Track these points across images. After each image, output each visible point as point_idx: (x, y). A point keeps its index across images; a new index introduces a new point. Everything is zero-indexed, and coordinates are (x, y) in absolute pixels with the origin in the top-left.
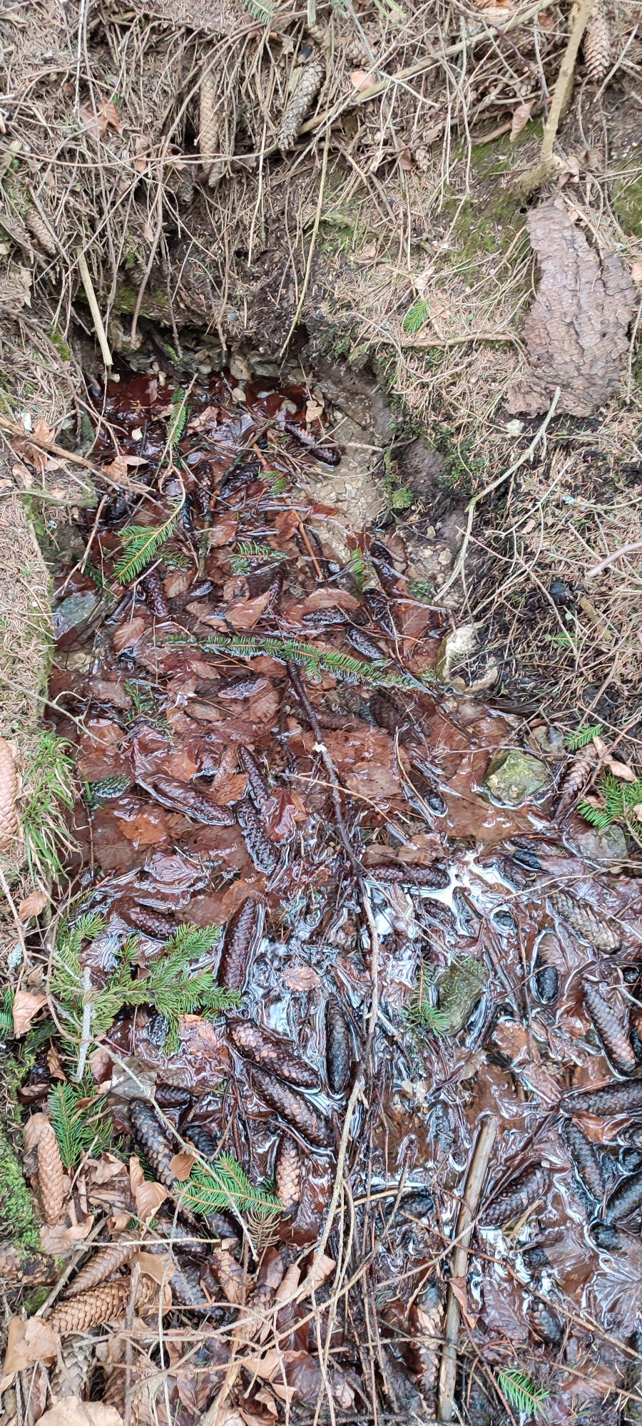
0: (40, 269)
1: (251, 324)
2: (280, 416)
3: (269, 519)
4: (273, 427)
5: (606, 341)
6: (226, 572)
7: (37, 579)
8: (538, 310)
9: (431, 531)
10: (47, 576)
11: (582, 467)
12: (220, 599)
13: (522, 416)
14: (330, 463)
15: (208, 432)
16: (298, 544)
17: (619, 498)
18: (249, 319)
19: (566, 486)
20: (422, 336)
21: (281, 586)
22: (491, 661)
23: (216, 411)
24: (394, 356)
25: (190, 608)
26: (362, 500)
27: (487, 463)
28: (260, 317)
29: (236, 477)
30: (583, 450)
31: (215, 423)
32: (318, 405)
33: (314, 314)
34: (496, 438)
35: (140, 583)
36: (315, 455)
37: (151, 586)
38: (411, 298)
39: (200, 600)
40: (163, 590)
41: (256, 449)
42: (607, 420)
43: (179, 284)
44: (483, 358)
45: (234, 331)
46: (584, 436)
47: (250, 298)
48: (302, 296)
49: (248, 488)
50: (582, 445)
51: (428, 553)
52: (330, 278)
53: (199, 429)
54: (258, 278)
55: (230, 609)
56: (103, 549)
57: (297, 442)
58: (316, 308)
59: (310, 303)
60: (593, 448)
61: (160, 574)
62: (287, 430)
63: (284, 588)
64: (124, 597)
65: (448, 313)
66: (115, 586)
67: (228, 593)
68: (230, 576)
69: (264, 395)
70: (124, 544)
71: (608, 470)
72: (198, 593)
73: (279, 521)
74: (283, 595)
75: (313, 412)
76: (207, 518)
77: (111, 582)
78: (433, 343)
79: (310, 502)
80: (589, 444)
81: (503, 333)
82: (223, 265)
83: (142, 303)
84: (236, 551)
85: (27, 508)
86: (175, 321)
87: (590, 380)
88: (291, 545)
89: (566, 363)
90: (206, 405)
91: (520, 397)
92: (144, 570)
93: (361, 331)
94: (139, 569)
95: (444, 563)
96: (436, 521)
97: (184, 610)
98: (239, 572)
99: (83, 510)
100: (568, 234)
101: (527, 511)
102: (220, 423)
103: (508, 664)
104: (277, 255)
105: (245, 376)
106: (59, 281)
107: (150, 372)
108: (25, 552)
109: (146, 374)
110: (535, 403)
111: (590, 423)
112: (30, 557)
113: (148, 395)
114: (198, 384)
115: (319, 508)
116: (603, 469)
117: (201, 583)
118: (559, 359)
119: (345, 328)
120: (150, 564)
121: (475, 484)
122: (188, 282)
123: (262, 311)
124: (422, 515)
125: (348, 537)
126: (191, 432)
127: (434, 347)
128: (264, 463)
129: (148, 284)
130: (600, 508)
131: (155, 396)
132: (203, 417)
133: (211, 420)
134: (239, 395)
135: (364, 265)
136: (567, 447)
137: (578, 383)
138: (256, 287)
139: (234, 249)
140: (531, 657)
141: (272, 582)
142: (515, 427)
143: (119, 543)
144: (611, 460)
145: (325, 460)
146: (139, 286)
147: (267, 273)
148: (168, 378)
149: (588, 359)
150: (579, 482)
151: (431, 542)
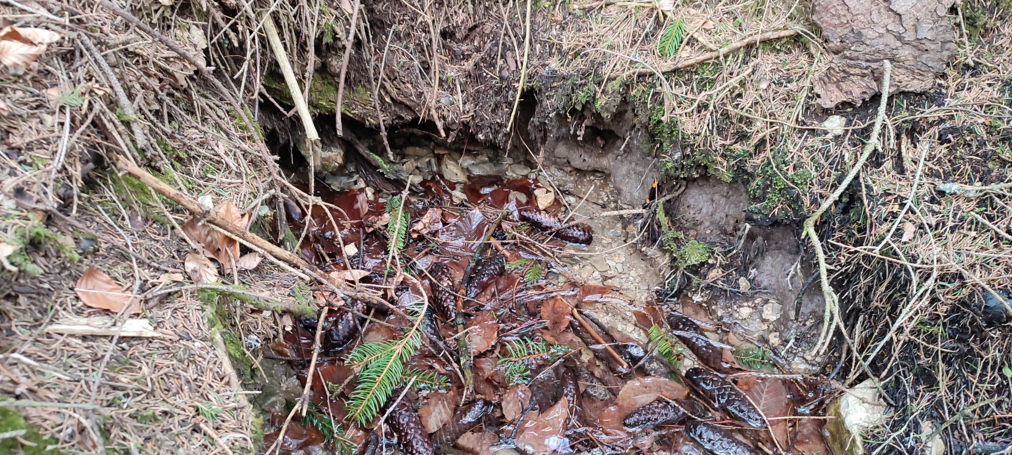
0: (216, 27)
1: (467, 107)
2: (511, 206)
3: (533, 311)
4: (506, 218)
6: (498, 384)
7: (232, 423)
9: (743, 283)
10: (250, 415)
11: (943, 149)
12: (500, 422)
14: (582, 242)
15: (435, 234)
16: (577, 333)
18: (464, 103)
19: (932, 174)
20: (684, 54)
21: (577, 388)
22: (926, 427)
23: (440, 212)
24: (653, 86)
25: (463, 441)
26: (633, 273)
27: (814, 173)
28: (476, 98)
29: (479, 273)
31: (440, 225)
32: (548, 191)
33: (544, 72)
34: (815, 142)
35: (386, 421)
36: (561, 236)
37: (404, 421)
38: (658, 24)
39: (473, 427)
40: (420, 424)
41: (493, 241)
42: (951, 91)
43: (382, 74)
44: (766, 62)
45: (450, 117)
46: (931, 112)
47: (463, 80)
48: (525, 59)
49: (497, 283)
50: (931, 125)
51: (745, 311)
52: (554, 32)
53: (424, 232)
54: (469, 56)
55: (520, 430)
56: (328, 385)
57: (536, 227)
58: (544, 65)
59: (535, 62)
60: (948, 125)
61: (413, 403)
62: (523, 218)
63: (582, 389)
64: (366, 446)
65: (710, 23)
66: (351, 432)
67: (510, 411)
68: (506, 388)
69: (487, 190)
70: (357, 369)
71: (982, 144)
72: (469, 418)
73: (545, 311)
74: (582, 397)
75: (544, 199)
76: (460, 320)
77: (345, 428)
78: (701, 58)
79: (574, 285)
80: (941, 121)
81: (785, 28)
82: (430, 46)
83: (344, 98)
84: (505, 354)
85: (210, 310)
86: (382, 119)
87: (919, 45)
88: (571, 336)
89: (881, 36)
90: (425, 209)
91: (833, 87)
92: (390, 400)
93: (606, 71)
94: (383, 399)
95: (773, 318)
96: (746, 270)
97: (456, 446)
98: (516, 379)
99: (297, 318)
101: (895, 215)
102: (445, 224)
103: (954, 426)
104: (488, 27)
105: (462, 178)
106: (242, 43)
107: (356, 187)
108: (208, 378)
109: (351, 190)
110: (857, 90)
111: (935, 97)
112: (217, 385)
113: (358, 210)
114: (413, 193)
115: (588, 290)
116: (974, 144)
117: (470, 404)
118: (869, 33)
119: (585, 75)
120: (396, 392)
121: (807, 201)
122: (393, 71)
123: (478, 91)
124: (724, 267)
125: (637, 314)
126: (415, 236)
127: (702, 63)
128: (508, 254)
129: (348, 74)
130: (994, 189)
131: (366, 208)
132: (426, 219)
133: (435, 222)
134: (458, 195)
135: (592, 9)
136: (913, 131)
137: (905, 53)
138: (468, 65)
139: (439, 28)
140: (983, 409)
141: (563, 384)
142: (835, 124)
143: (349, 370)
144: (981, 131)
145: (576, 240)
146: (338, 76)
147: (478, 50)
148: (377, 192)
150: (948, 167)
151: (746, 297)
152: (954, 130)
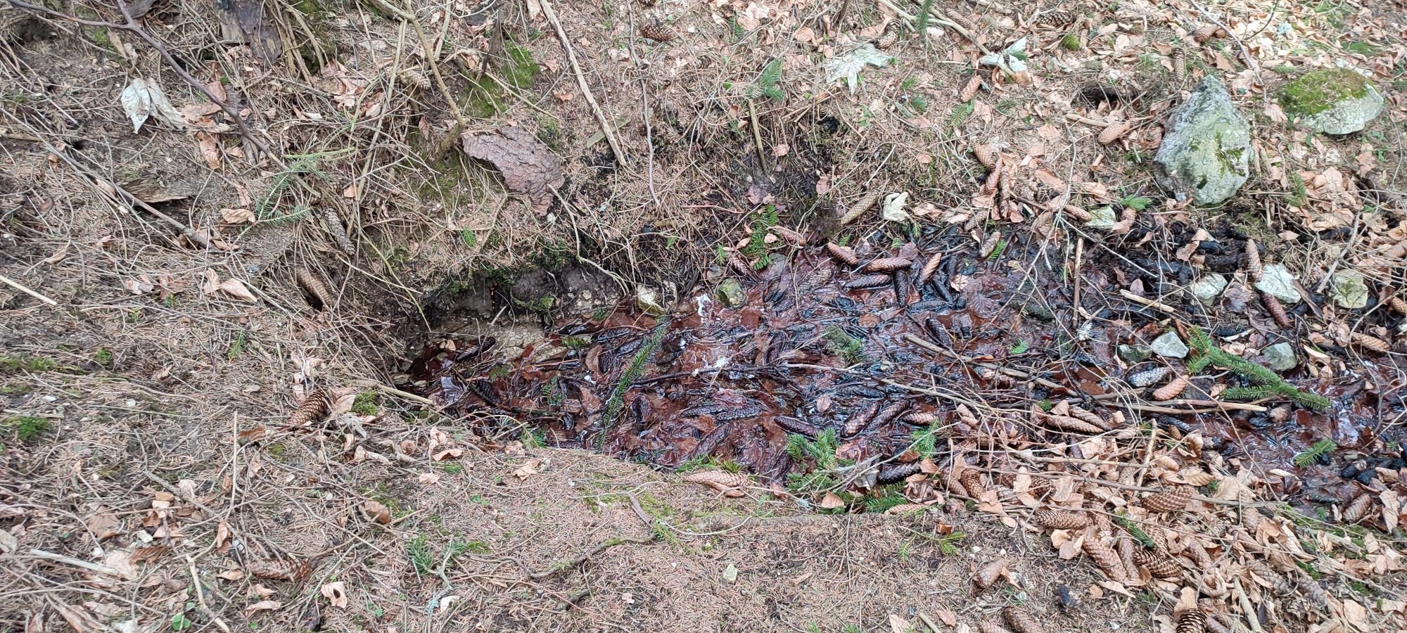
3: (525, 382)
5: (536, 153)
8: (506, 174)
9: (571, 295)
11: (586, 197)
12: (576, 415)
13: (549, 212)
14: (493, 344)
16: (547, 370)
17: (610, 187)
19: (592, 208)
20: (481, 239)
24: (480, 260)
25: (578, 430)
26: (525, 334)
27: (564, 240)
30: (578, 193)
33: (426, 296)
34: (553, 229)
42: (569, 174)
44: (508, 216)
46: (572, 188)
49: (497, 389)
50: (576, 192)
51: (580, 304)
57: (469, 359)
60: (580, 187)
67: (574, 409)
71: (595, 185)
73: (528, 376)
75: (450, 346)
78: (487, 236)
80: (577, 188)
81: (502, 199)
88: (547, 373)
89: (536, 177)
91: (539, 207)
95: (590, 296)
96: (566, 290)
100: (480, 141)
101: (598, 231)
103: (670, 275)
110: (548, 201)
111: (568, 182)
115: (525, 355)
116: (592, 187)
118: (533, 179)
119: (447, 281)
121: (571, 251)
125: (549, 344)
130: (612, 197)
136: (574, 198)
137: (548, 177)
142: (552, 218)
144: (590, 181)
145: (490, 346)
149: (539, 165)
150: (594, 202)
151: (576, 299)
152: (584, 187)
